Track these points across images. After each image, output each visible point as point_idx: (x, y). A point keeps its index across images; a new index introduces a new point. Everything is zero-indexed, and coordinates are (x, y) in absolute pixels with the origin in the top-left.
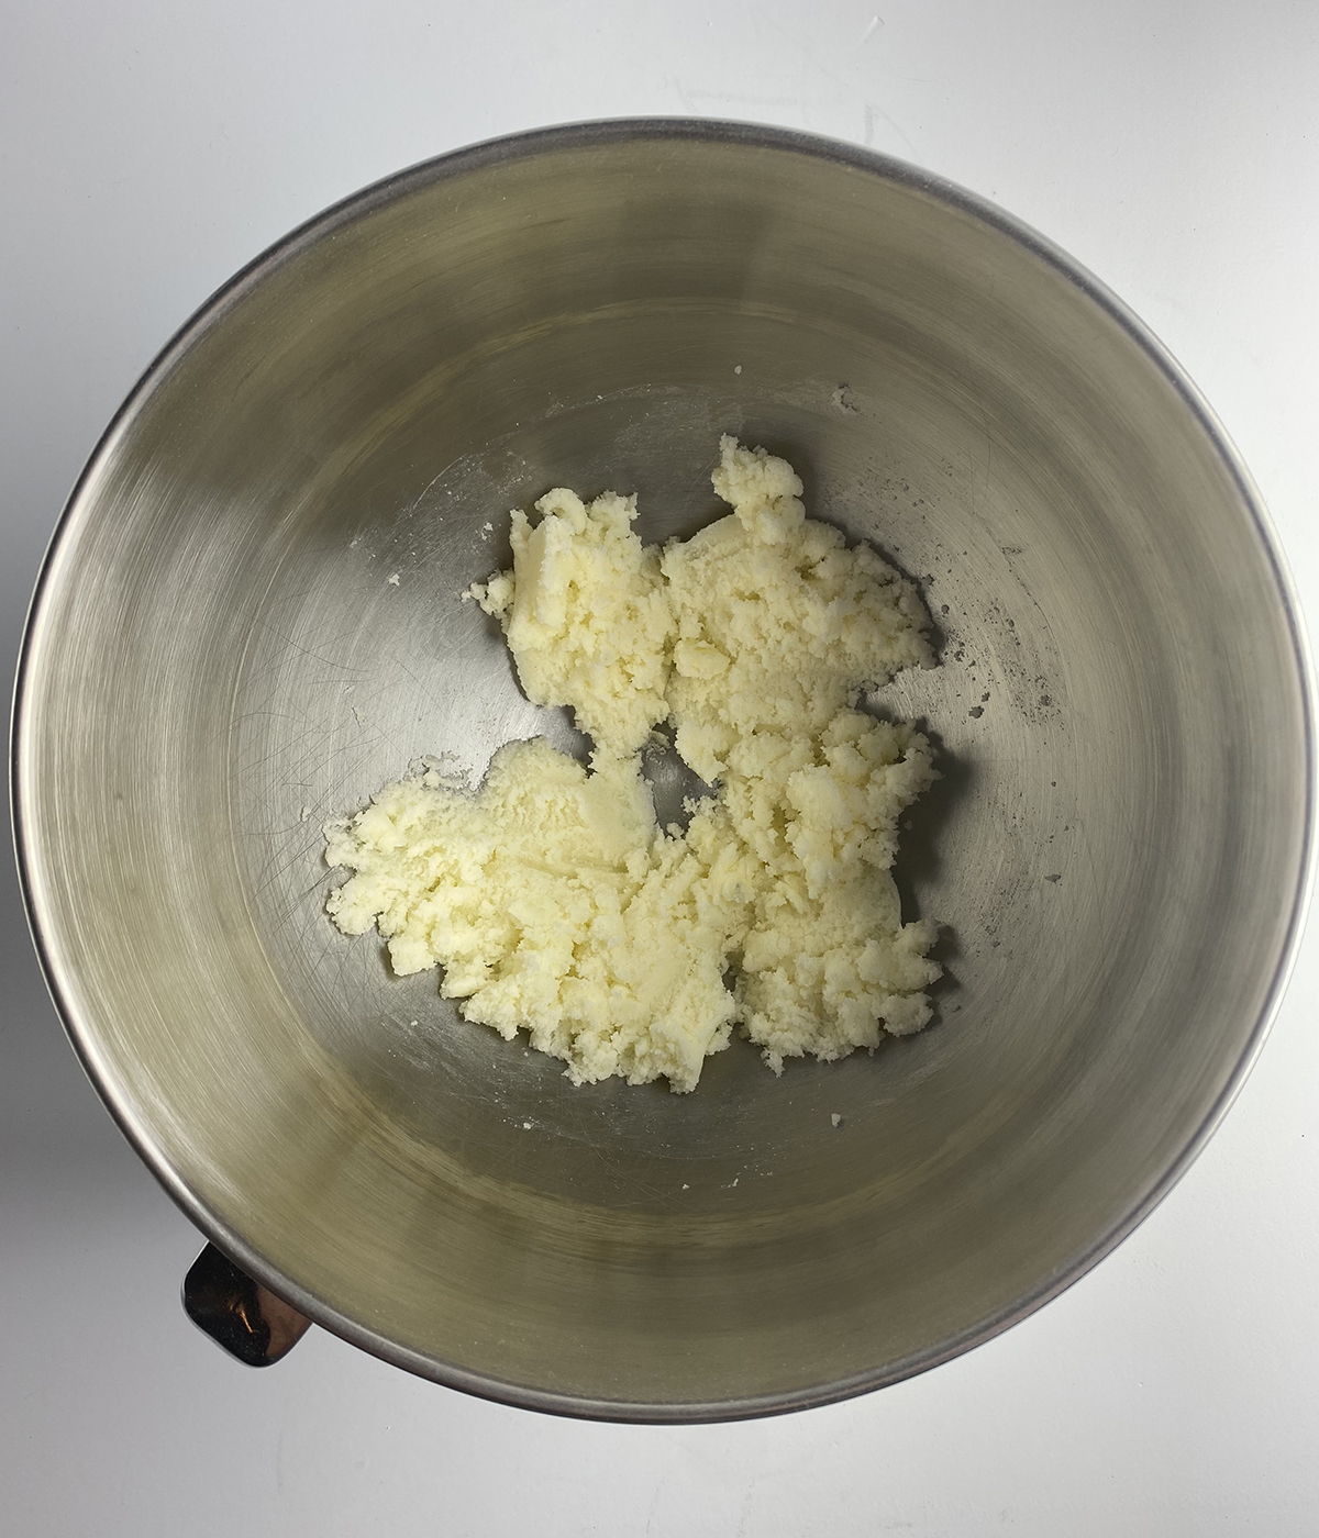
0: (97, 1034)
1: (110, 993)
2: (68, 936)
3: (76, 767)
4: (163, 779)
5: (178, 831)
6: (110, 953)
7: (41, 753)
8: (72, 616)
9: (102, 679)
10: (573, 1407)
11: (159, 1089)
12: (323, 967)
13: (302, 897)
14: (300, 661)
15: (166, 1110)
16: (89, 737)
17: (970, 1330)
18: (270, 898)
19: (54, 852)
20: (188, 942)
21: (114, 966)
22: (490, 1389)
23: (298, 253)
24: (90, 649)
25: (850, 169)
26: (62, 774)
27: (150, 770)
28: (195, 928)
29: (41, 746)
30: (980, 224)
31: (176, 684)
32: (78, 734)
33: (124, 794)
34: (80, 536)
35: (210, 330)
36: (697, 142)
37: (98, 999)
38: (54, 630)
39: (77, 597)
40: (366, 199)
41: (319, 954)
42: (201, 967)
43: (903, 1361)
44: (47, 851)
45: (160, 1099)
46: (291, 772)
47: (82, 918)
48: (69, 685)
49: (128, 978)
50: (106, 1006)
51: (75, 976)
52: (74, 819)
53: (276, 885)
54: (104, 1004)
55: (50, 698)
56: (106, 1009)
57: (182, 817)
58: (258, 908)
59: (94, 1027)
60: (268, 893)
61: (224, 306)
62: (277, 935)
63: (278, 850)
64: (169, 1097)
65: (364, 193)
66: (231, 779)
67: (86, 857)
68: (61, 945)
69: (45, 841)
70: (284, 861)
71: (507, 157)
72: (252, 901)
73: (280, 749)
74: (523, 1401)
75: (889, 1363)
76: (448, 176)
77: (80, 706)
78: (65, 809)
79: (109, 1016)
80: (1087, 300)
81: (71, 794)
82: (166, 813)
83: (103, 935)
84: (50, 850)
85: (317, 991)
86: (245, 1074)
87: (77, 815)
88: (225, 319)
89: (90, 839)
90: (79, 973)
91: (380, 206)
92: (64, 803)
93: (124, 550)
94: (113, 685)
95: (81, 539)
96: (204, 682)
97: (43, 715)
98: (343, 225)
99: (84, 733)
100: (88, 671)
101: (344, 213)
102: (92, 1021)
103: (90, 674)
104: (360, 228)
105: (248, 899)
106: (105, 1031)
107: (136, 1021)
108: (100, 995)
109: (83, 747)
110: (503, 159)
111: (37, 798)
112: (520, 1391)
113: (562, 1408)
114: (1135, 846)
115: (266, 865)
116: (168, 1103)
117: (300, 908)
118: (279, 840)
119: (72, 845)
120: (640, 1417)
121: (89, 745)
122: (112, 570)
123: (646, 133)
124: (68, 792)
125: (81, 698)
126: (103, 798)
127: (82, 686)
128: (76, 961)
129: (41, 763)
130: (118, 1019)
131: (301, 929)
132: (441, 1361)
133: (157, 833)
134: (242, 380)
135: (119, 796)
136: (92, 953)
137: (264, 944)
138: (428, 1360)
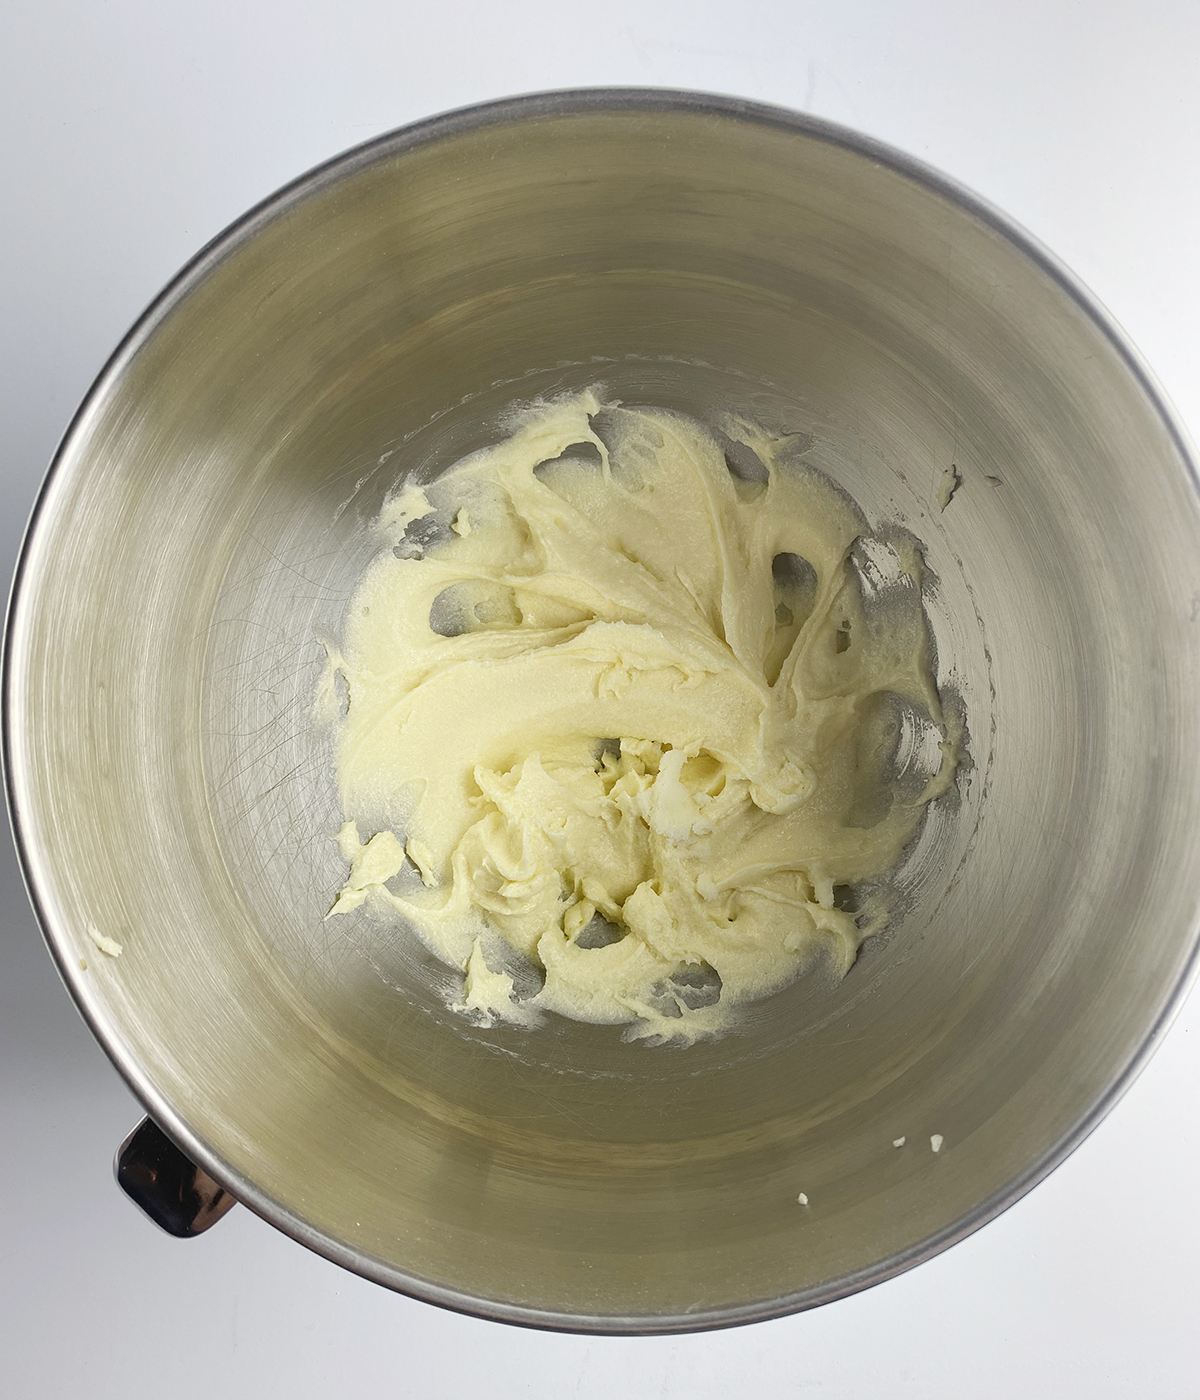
0: (62, 911)
1: (77, 872)
2: (43, 814)
3: (66, 652)
4: (143, 672)
5: (151, 724)
6: (79, 834)
7: (34, 636)
8: (77, 507)
9: (98, 571)
10: (481, 1308)
11: (115, 968)
12: (272, 866)
13: (259, 798)
14: (280, 575)
15: (120, 990)
16: (80, 625)
17: (861, 1274)
18: (229, 797)
19: (38, 732)
20: (152, 830)
21: (82, 846)
22: (404, 1284)
23: (334, 181)
24: (89, 540)
25: (877, 166)
26: (52, 657)
27: (133, 663)
28: (159, 818)
29: (35, 628)
30: (994, 235)
31: (164, 584)
32: (71, 621)
33: (106, 684)
34: (94, 429)
35: (242, 244)
36: (735, 121)
37: (65, 876)
38: (59, 518)
39: (85, 489)
40: (409, 135)
41: (269, 853)
42: (161, 855)
43: (795, 1296)
44: (31, 731)
45: (116, 979)
46: (261, 678)
47: (58, 799)
48: (67, 572)
49: (95, 860)
50: (73, 885)
51: (45, 851)
52: (58, 702)
53: (236, 784)
54: (70, 882)
55: (47, 584)
56: (72, 887)
57: (157, 711)
58: (217, 804)
59: (59, 903)
60: (228, 791)
61: (259, 222)
62: (233, 830)
63: (241, 751)
64: (124, 977)
65: (409, 129)
66: (205, 679)
67: (66, 739)
68: (36, 822)
69: (30, 721)
70: (245, 762)
71: (550, 112)
72: (213, 797)
73: (252, 656)
74: (435, 1298)
75: (782, 1296)
76: (490, 123)
77: (75, 594)
78: (51, 692)
79: (75, 895)
80: (1085, 319)
81: (58, 678)
82: (142, 705)
83: (76, 816)
84: (33, 730)
85: (265, 888)
86: (193, 960)
87: (62, 698)
88: (258, 235)
89: (71, 724)
90: (50, 850)
91: (422, 143)
92: (51, 686)
93: (134, 448)
94: (107, 577)
95: (96, 431)
96: (190, 585)
97: (40, 597)
98: (383, 157)
99: (76, 620)
100: (86, 561)
101: (386, 145)
102: (58, 898)
103: (88, 564)
104: (398, 163)
105: (209, 794)
106: (70, 909)
107: (99, 901)
108: (68, 874)
109: (73, 634)
110: (546, 113)
111: (26, 678)
112: (433, 1288)
113: (472, 1309)
114: (1044, 837)
115: (229, 763)
116: (122, 982)
117: (256, 809)
118: (243, 742)
119: (54, 726)
120: (543, 1323)
121: (79, 632)
122: (119, 466)
123: (687, 106)
124: (55, 675)
125: (76, 588)
126: (87, 686)
127: (79, 575)
128: (48, 840)
129: (33, 646)
130: (82, 898)
131: (255, 828)
132: (361, 1253)
133: (132, 723)
134: (265, 298)
135: (102, 684)
136: (63, 832)
137: (220, 840)
138: (349, 1251)
